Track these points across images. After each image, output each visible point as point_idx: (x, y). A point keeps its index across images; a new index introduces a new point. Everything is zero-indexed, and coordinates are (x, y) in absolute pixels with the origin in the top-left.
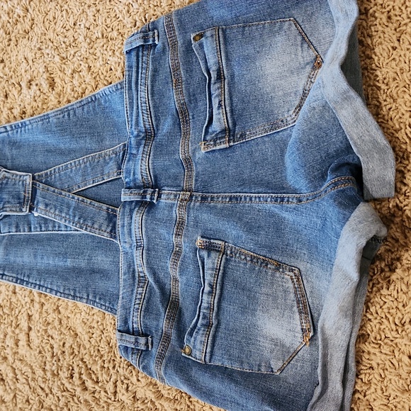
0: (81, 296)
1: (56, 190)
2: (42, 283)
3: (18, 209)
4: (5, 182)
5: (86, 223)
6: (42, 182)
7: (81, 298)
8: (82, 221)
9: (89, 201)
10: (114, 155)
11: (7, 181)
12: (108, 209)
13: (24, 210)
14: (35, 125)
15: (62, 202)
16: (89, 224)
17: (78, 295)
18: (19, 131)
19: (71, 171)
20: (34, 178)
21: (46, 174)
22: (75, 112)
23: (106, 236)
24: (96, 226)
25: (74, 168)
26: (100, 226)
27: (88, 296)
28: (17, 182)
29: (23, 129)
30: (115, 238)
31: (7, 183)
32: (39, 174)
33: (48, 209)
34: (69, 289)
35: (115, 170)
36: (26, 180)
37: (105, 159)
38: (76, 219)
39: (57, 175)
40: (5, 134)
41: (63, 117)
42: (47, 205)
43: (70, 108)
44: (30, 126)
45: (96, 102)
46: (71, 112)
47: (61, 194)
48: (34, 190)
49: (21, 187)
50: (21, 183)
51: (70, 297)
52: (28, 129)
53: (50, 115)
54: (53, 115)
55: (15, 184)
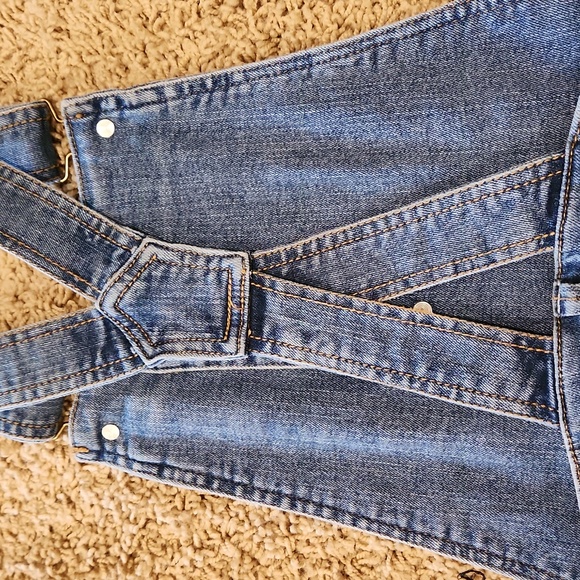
0: (427, 530)
1: (332, 296)
2: (301, 492)
3: (209, 347)
4: (157, 273)
5: (456, 381)
6: (278, 275)
7: (427, 537)
8: (440, 377)
9: (449, 322)
10: (516, 195)
11: (167, 272)
12: (517, 340)
13: (229, 347)
14: (262, 84)
15: (358, 327)
16: (467, 383)
17: (419, 528)
18: (204, 98)
19: (378, 244)
20: (253, 265)
21: (292, 254)
22: (394, 51)
23: (517, 412)
24: (488, 387)
25: (386, 235)
26: (501, 387)
27: (448, 532)
28: (199, 274)
29: (218, 94)
30: (545, 414)
31: (165, 278)
32: (268, 252)
33: (313, 345)
34: (394, 512)
35: (531, 234)
36: (229, 271)
37: (483, 205)
38: (421, 371)
39: (331, 254)
40: (155, 109)
41: (357, 63)
42: (307, 336)
43: (380, 39)
44: (244, 88)
45: (469, 25)
46: (384, 51)
47: (349, 305)
48: (258, 298)
49: (212, 289)
50: (211, 277)
51: (397, 533)
52: (237, 96)
53: (315, 59)
54: (326, 57)
55: (191, 280)
